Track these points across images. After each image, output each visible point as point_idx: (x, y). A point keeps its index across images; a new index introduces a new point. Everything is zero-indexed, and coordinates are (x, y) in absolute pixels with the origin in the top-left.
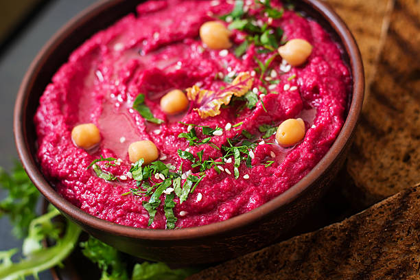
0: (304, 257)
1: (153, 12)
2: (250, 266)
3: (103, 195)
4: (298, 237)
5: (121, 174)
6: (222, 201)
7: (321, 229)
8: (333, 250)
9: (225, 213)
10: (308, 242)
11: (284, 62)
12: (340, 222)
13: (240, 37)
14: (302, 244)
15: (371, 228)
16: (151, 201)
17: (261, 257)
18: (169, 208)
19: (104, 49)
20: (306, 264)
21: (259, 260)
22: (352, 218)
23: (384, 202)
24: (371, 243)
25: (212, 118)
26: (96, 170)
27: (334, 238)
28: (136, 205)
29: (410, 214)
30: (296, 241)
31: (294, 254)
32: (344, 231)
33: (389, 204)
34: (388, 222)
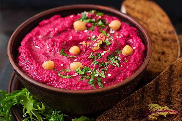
0: (142, 97)
1: (47, 24)
2: (122, 106)
3: (70, 83)
4: (137, 91)
5: (73, 74)
6: (117, 76)
7: (144, 87)
8: (152, 92)
9: (120, 79)
10: (141, 92)
11: (111, 30)
12: (150, 82)
13: (89, 25)
14: (139, 93)
15: (164, 81)
16: (91, 80)
17: (125, 102)
18: (99, 81)
19: (34, 38)
20: (144, 99)
21: (125, 103)
22: (154, 80)
23: (164, 71)
24: (166, 86)
25: (97, 50)
26: (61, 76)
27: (151, 88)
28: (85, 83)
29: (176, 72)
30: (137, 93)
31: (138, 97)
32: (153, 84)
33: (166, 72)
34: (169, 78)
